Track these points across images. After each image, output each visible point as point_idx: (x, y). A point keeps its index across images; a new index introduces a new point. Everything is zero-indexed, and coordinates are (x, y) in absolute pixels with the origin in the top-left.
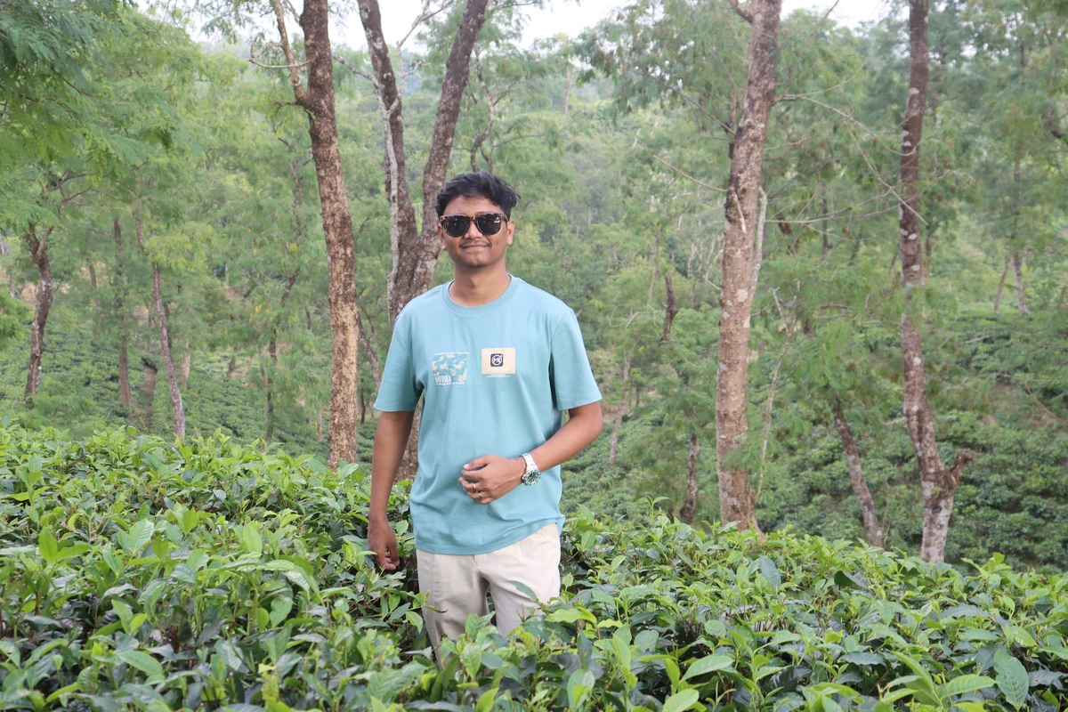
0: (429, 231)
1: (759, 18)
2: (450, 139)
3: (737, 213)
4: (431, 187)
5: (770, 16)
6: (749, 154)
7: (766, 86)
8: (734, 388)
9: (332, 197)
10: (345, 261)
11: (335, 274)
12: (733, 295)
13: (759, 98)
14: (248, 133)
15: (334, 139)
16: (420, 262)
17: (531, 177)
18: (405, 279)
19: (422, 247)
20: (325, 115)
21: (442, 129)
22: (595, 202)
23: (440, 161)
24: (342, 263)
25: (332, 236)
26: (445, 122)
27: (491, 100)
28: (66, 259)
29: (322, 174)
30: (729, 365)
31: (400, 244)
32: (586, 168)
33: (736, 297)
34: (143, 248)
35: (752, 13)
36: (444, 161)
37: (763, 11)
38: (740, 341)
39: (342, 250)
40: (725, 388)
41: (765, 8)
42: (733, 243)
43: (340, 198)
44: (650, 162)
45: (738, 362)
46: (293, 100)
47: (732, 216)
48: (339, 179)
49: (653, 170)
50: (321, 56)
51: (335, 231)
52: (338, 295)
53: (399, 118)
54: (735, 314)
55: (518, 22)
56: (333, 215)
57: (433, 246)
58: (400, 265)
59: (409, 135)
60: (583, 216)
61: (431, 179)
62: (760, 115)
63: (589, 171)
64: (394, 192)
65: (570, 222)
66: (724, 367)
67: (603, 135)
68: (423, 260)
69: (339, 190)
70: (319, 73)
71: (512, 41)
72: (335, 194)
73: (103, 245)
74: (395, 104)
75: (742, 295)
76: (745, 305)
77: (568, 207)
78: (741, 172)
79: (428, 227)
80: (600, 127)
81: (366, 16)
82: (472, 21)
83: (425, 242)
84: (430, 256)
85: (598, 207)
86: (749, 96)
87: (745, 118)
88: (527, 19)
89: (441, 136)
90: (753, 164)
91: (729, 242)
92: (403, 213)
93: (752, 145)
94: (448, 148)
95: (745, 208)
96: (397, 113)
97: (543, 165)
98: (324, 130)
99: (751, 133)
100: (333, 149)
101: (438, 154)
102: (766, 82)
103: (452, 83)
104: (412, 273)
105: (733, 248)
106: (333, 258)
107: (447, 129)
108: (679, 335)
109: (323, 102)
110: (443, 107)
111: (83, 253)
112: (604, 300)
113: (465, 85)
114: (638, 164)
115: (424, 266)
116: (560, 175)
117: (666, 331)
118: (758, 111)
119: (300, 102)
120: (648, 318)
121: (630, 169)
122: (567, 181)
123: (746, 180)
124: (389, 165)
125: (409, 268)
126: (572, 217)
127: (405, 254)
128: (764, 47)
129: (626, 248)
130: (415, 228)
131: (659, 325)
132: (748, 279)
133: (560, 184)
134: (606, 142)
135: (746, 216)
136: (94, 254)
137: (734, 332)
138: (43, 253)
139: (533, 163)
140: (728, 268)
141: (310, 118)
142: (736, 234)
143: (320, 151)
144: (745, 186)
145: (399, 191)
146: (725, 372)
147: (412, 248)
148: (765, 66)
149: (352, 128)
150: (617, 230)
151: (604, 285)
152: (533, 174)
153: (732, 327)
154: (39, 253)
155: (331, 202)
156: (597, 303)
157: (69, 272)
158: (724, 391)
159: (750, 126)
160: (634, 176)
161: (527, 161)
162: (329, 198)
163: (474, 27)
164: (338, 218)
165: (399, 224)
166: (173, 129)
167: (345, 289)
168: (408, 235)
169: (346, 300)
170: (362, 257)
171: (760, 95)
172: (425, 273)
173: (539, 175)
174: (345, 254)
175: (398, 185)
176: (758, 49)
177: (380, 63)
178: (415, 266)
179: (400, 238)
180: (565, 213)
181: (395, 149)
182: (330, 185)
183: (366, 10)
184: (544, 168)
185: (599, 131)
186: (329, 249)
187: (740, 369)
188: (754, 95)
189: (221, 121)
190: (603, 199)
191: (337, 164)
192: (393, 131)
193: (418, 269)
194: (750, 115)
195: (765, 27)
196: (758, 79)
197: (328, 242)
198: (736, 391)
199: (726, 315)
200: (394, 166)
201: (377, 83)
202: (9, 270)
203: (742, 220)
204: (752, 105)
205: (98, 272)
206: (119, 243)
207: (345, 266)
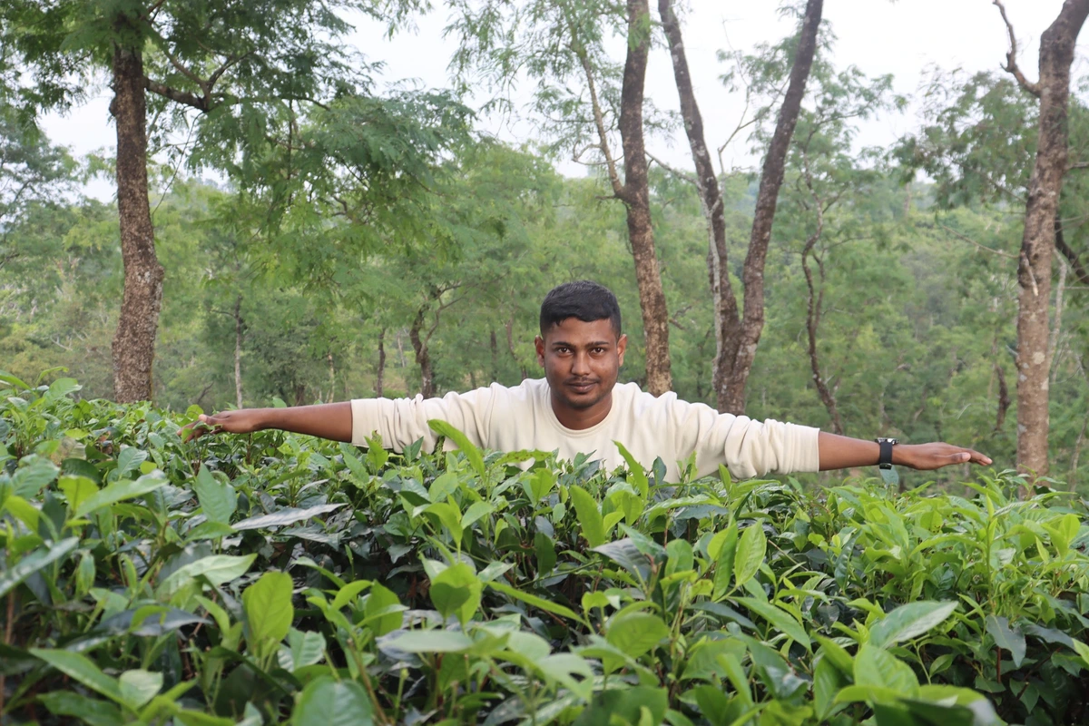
0: (749, 318)
1: (1046, 91)
2: (767, 234)
3: (1029, 279)
4: (751, 277)
5: (1058, 89)
6: (1041, 221)
7: (1056, 155)
8: (1035, 449)
9: (648, 278)
10: (660, 335)
11: (650, 347)
12: (1029, 359)
13: (1049, 167)
14: (605, 249)
15: (648, 226)
16: (742, 347)
17: (866, 281)
18: (728, 363)
19: (743, 333)
20: (640, 206)
21: (759, 224)
22: (935, 306)
23: (758, 254)
24: (657, 336)
25: (648, 313)
26: (762, 218)
27: (821, 206)
28: (451, 367)
29: (639, 258)
30: (1029, 427)
31: (723, 331)
32: (926, 275)
33: (1032, 360)
34: (513, 354)
35: (1039, 87)
36: (762, 253)
37: (1051, 85)
38: (1039, 403)
39: (657, 326)
40: (1025, 449)
41: (1052, 82)
42: (1027, 307)
43: (655, 278)
44: (985, 263)
45: (1037, 424)
46: (612, 193)
47: (1025, 281)
48: (653, 261)
49: (989, 270)
50: (636, 155)
51: (650, 307)
52: (653, 366)
53: (721, 217)
54: (1032, 377)
55: (846, 133)
56: (649, 294)
57: (752, 332)
58: (723, 350)
59: (731, 232)
60: (925, 321)
61: (750, 270)
62: (1050, 184)
63: (930, 278)
64: (717, 284)
65: (911, 326)
66: (1023, 429)
67: (944, 244)
68: (744, 345)
69: (653, 272)
70: (635, 169)
71: (843, 152)
72: (650, 275)
73: (481, 354)
74: (717, 204)
75: (1039, 357)
76: (1042, 368)
77: (909, 312)
78: (1033, 239)
79: (749, 314)
80: (940, 236)
81: (690, 128)
82: (786, 126)
83: (746, 328)
84: (751, 341)
85: (939, 311)
86: (1039, 167)
87: (1036, 187)
88: (855, 131)
89: (759, 231)
90: (1045, 230)
91: (1023, 306)
92: (725, 302)
93: (1043, 212)
94: (766, 242)
95: (1038, 273)
96: (719, 212)
97: (879, 270)
98: (640, 219)
99: (1042, 201)
100: (647, 236)
101: (756, 248)
102: (1055, 151)
103: (768, 183)
104: (735, 357)
105: (1028, 312)
106: (649, 333)
107: (765, 224)
108: (1013, 426)
109: (638, 195)
110: (761, 204)
111: (465, 362)
112: (945, 400)
113: (780, 183)
114: (973, 265)
115: (745, 350)
116: (895, 279)
117: (999, 422)
118: (1049, 180)
119: (618, 195)
120: (981, 408)
121: (965, 271)
122: (902, 284)
123: (1038, 246)
124: (712, 260)
125: (731, 352)
126: (913, 322)
127: (728, 340)
128: (1051, 119)
129: (969, 351)
130: (737, 316)
131: (992, 416)
132: (1044, 341)
133: (895, 288)
134: (946, 250)
135: (1039, 281)
136: (473, 362)
137: (1032, 394)
138: (425, 353)
139: (868, 269)
140: (1023, 331)
141: (628, 210)
142: (1029, 298)
143: (637, 238)
144: (1038, 251)
145: (722, 283)
146: (1024, 434)
147: (734, 334)
148: (1054, 137)
149: (698, 243)
150: (960, 333)
151: (946, 386)
152: (869, 278)
153: (1029, 389)
154: (421, 353)
155: (647, 283)
156: (936, 401)
157: (453, 380)
158: (1024, 452)
159: (1040, 194)
160: (970, 277)
161: (863, 267)
162: (645, 279)
163: (788, 131)
164: (652, 296)
165: (722, 312)
166: (505, 219)
167: (660, 360)
168: (730, 321)
169: (660, 371)
170: (708, 360)
171: (1050, 164)
172: (746, 357)
173: (874, 279)
174: (660, 329)
175: (721, 277)
176: (1047, 121)
177: (703, 169)
178: (737, 350)
179: (724, 326)
180: (906, 318)
181: (717, 245)
182: (645, 268)
183: (690, 123)
184: (879, 273)
185: (940, 240)
186: (645, 324)
187: (1040, 431)
188: (1044, 165)
189: (579, 240)
190: (944, 304)
191: (651, 249)
192: (715, 229)
193: (740, 354)
194: (1041, 184)
195: (1053, 99)
196: (1048, 150)
197: (645, 319)
198: (1036, 452)
199: (1023, 378)
200: (717, 260)
201: (700, 186)
202: (408, 379)
203: (1034, 283)
204: (1042, 174)
205: (477, 377)
206: (495, 352)
207: (660, 340)
